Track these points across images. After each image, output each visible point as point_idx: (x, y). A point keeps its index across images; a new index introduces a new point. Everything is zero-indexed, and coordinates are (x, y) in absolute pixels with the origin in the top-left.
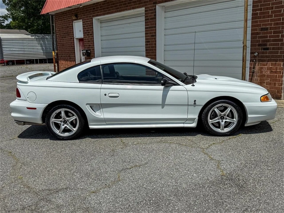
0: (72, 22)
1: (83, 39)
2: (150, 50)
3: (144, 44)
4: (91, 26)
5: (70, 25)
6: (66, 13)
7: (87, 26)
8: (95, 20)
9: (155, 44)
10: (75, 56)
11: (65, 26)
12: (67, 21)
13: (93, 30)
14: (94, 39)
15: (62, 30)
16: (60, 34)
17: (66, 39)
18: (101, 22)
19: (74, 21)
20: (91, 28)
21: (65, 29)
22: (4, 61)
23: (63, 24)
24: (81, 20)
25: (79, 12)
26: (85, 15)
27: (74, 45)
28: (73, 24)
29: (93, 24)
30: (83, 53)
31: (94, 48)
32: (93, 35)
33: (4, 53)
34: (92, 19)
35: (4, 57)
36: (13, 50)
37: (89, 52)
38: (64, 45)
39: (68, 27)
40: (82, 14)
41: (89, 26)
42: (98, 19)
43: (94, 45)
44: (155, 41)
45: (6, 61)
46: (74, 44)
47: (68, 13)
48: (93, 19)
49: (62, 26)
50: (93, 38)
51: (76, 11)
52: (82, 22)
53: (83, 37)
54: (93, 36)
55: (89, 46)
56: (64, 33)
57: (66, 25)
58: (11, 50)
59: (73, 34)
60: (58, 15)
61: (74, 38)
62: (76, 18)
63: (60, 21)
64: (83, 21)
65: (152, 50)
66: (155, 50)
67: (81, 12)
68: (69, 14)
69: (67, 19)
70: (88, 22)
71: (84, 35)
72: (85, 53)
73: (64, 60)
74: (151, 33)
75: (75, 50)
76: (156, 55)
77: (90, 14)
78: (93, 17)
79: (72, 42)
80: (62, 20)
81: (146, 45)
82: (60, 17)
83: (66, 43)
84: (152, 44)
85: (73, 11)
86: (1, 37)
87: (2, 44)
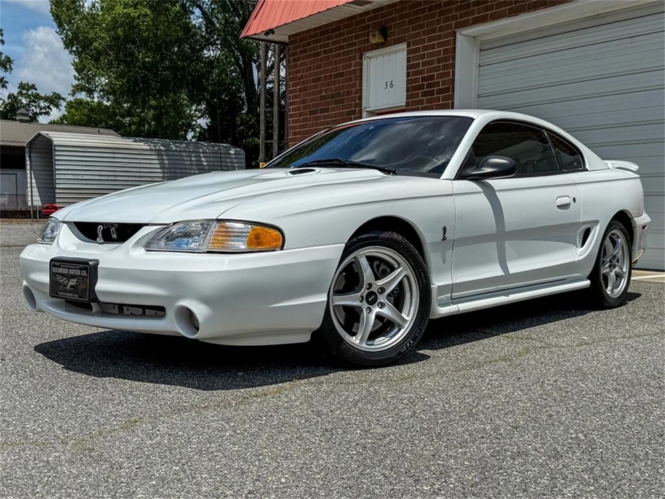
0: (361, 56)
4: (446, 59)
5: (350, 66)
6: (338, 29)
7: (424, 64)
8: (464, 40)
11: (327, 71)
12: (339, 55)
13: (454, 75)
15: (316, 87)
16: (304, 102)
18: (484, 47)
19: (369, 54)
20: (444, 67)
21: (329, 84)
23: (319, 67)
24: (404, 46)
25: (393, 20)
26: (421, 27)
28: (361, 65)
29: (454, 52)
32: (453, 91)
33: (57, 186)
34: (455, 36)
35: (57, 196)
39: (341, 75)
40: (411, 22)
41: (439, 61)
42: (474, 37)
47: (346, 26)
48: (458, 35)
49: (315, 74)
51: (383, 16)
52: (405, 52)
53: (404, 104)
56: (322, 98)
57: (336, 69)
59: (360, 98)
60: (301, 40)
61: (361, 112)
62: (383, 41)
63: (309, 57)
64: (409, 46)
67: (401, 17)
68: (349, 32)
69: (341, 48)
70: (432, 47)
71: (410, 96)
77: (446, 20)
78: (456, 28)
80: (319, 54)
82: (309, 44)
85: (370, 20)
86: (54, 139)
87: (56, 160)
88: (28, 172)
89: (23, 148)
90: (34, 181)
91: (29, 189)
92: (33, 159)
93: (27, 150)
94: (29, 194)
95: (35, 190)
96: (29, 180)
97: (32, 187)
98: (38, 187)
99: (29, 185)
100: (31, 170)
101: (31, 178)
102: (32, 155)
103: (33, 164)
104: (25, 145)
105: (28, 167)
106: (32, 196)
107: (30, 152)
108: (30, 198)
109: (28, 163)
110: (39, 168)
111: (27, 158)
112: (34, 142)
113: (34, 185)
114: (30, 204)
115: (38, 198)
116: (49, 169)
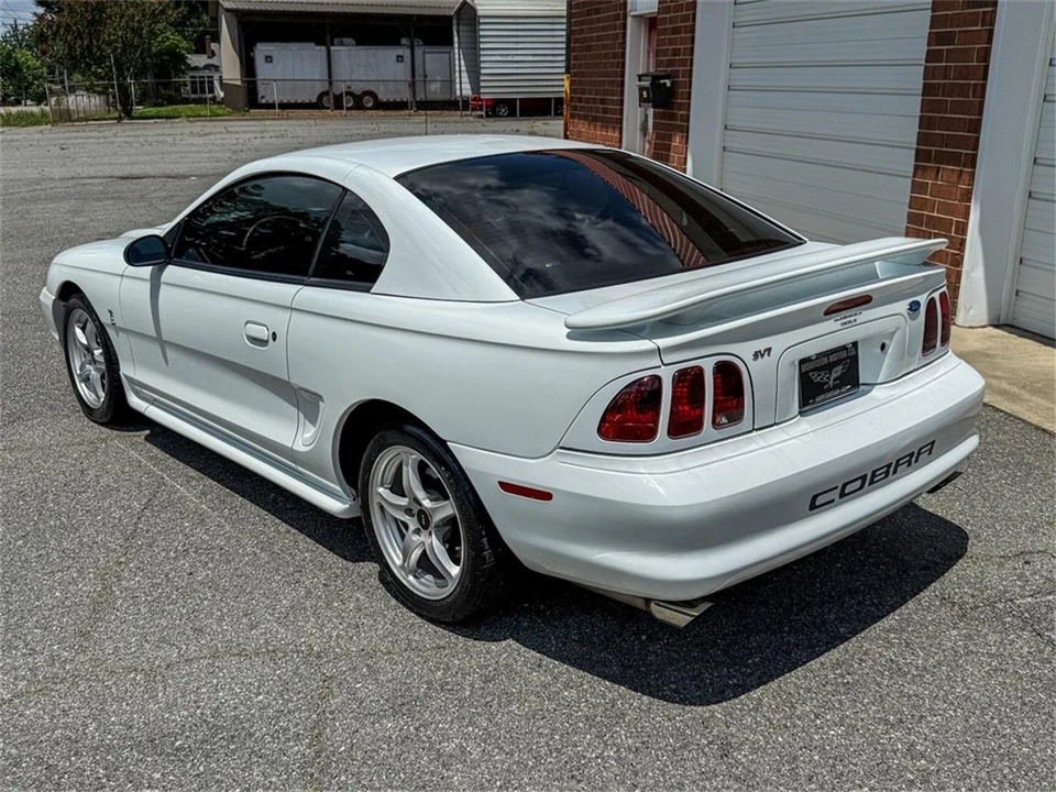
1: (656, 18)
2: (951, 90)
3: (922, 49)
9: (985, 56)
10: (622, 103)
14: (694, 19)
17: (598, 20)
22: (482, 100)
27: (625, 48)
30: (641, 89)
31: (691, 65)
33: (483, 71)
35: (482, 84)
36: (516, 58)
37: (668, 85)
38: (589, 49)
43: (693, 49)
44: (985, 35)
45: (487, 100)
46: (624, 43)
50: (694, 15)
53: (656, 10)
55: (674, 52)
58: (509, 58)
61: (625, 17)
65: (963, 91)
66: (981, 91)
73: (585, 118)
75: (623, 74)
76: (979, 122)
79: (618, 36)
81: (931, 57)
83: (599, 38)
84: (964, 55)
86: (479, 8)
87: (480, 36)
88: (456, 51)
89: (449, 18)
90: (463, 63)
91: (457, 74)
92: (461, 34)
93: (455, 22)
94: (458, 80)
95: (464, 75)
96: (457, 62)
97: (460, 71)
98: (468, 72)
99: (457, 69)
100: (459, 49)
101: (459, 60)
102: (461, 28)
103: (462, 40)
104: (453, 13)
105: (456, 45)
106: (461, 83)
107: (458, 25)
108: (458, 86)
109: (456, 39)
110: (467, 45)
111: (455, 33)
112: (462, 11)
113: (463, 68)
114: (458, 93)
115: (468, 86)
116: (473, 46)
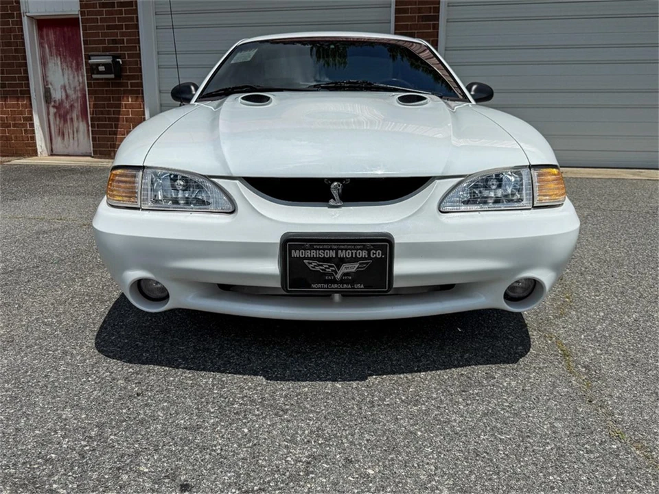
1: (74, 18)
10: (27, 79)
14: (137, 21)
31: (140, 50)
37: (121, 63)
43: (139, 39)
46: (23, 35)
50: (137, 17)
54: (136, 10)
55: (115, 42)
61: (20, 16)
71: (82, 6)
72: (103, 64)
74: (420, 10)
75: (25, 58)
79: (11, 30)
